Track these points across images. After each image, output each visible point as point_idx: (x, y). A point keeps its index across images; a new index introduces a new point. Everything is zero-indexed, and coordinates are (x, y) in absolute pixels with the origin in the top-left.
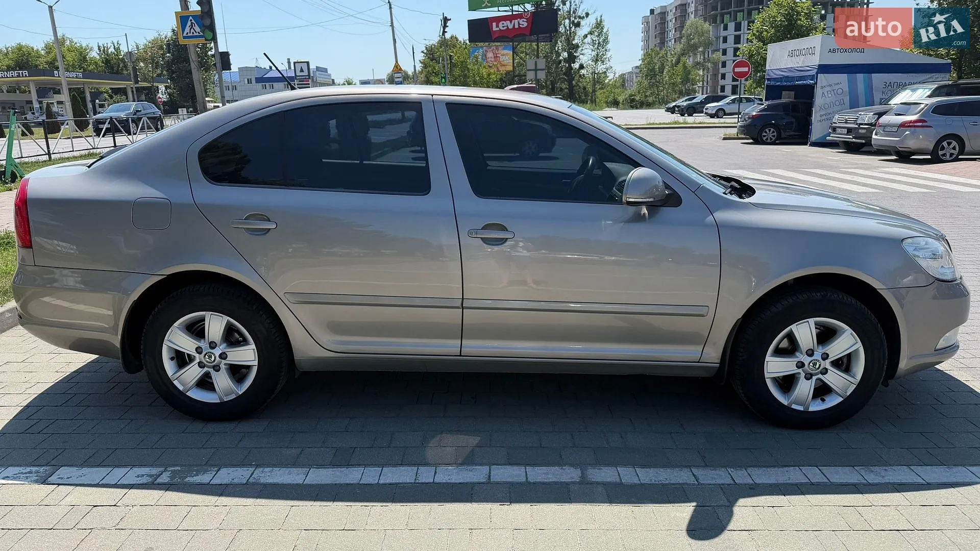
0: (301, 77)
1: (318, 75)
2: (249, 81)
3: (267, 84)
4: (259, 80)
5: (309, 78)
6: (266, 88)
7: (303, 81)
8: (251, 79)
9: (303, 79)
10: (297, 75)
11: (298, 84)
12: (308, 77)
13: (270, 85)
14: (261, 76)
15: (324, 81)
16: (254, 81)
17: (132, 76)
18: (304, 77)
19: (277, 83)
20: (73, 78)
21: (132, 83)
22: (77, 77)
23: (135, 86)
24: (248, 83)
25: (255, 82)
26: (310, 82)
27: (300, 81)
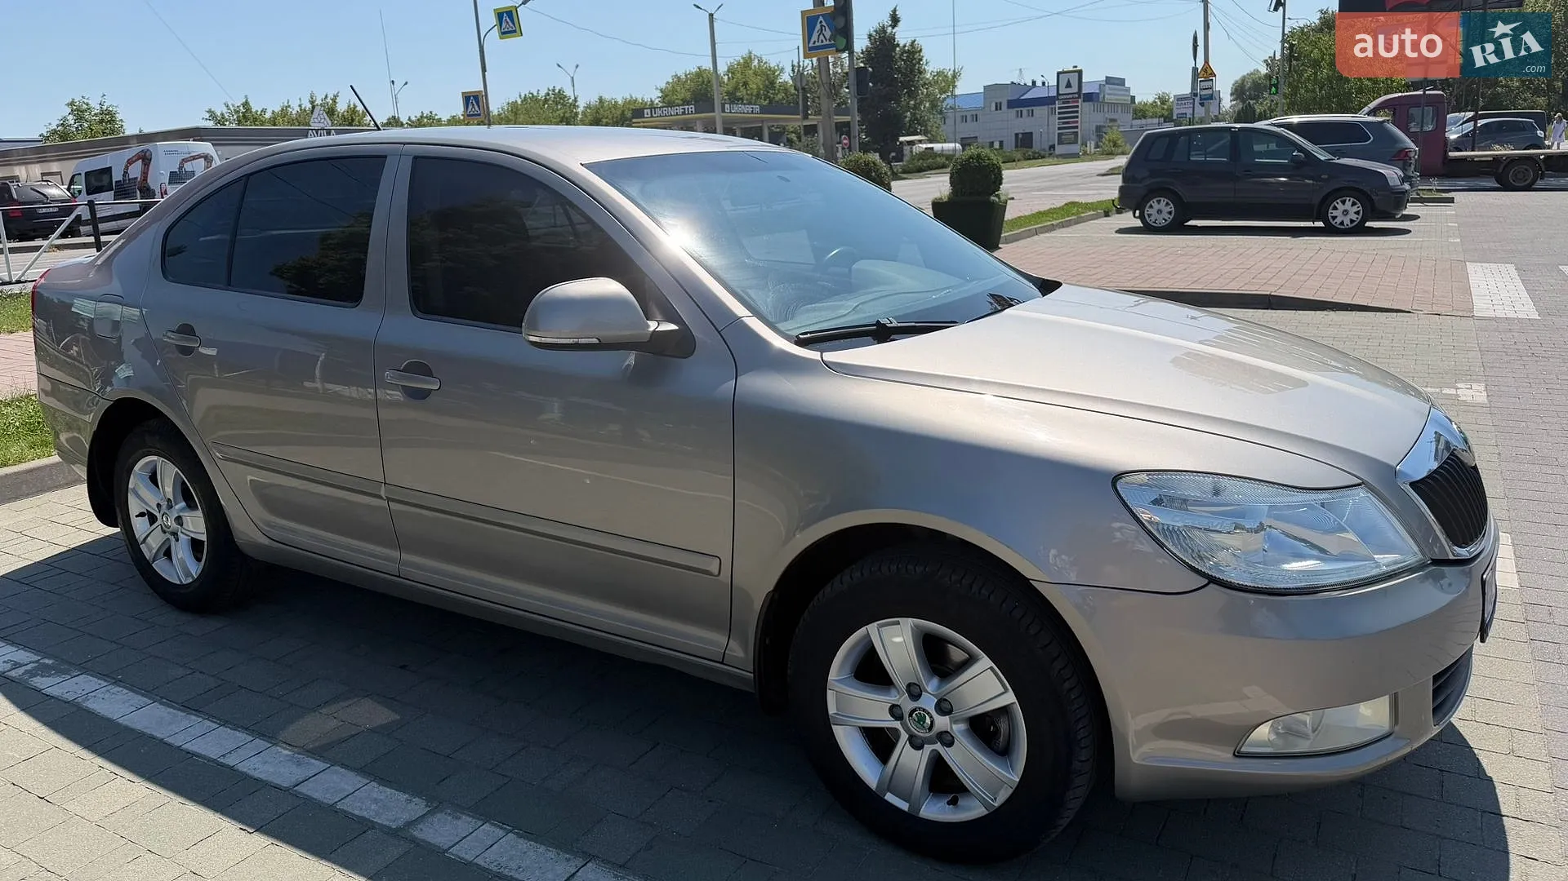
0: (1065, 97)
1: (1107, 91)
2: (998, 107)
3: (1025, 110)
4: (1012, 104)
5: (1079, 97)
6: (1021, 116)
7: (1068, 102)
8: (1000, 103)
9: (1070, 98)
10: (1060, 92)
11: (1059, 108)
12: (1077, 96)
13: (1028, 110)
14: (1015, 98)
15: (1117, 100)
16: (1004, 107)
17: (801, 108)
18: (1071, 96)
19: (1038, 108)
20: (748, 113)
21: (798, 117)
22: (752, 112)
23: (804, 124)
24: (996, 109)
25: (1006, 106)
26: (1079, 104)
27: (1064, 103)
